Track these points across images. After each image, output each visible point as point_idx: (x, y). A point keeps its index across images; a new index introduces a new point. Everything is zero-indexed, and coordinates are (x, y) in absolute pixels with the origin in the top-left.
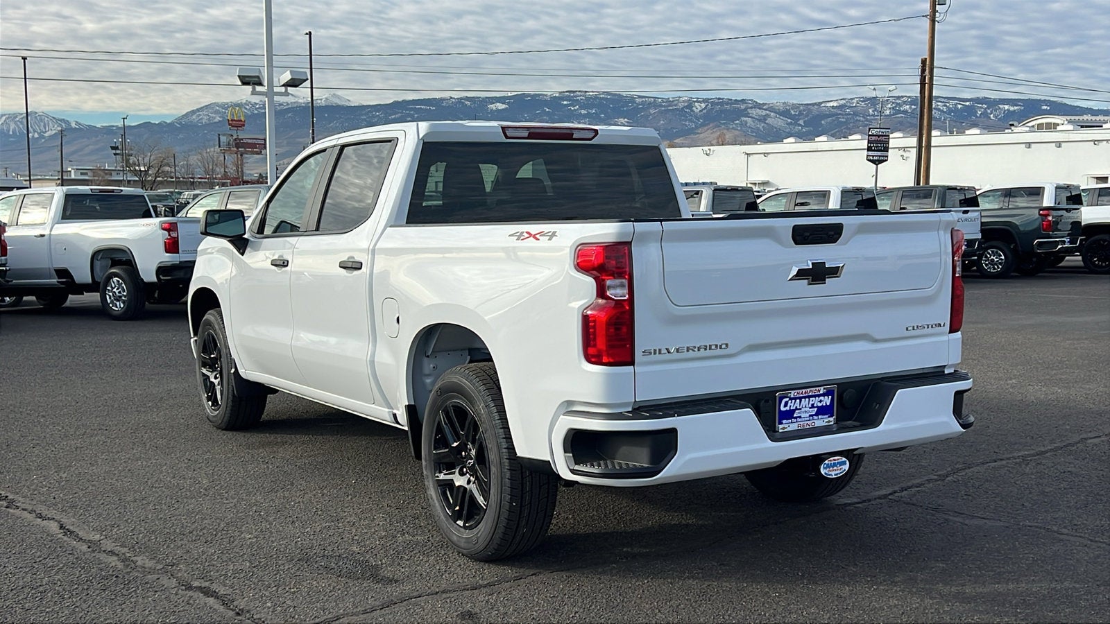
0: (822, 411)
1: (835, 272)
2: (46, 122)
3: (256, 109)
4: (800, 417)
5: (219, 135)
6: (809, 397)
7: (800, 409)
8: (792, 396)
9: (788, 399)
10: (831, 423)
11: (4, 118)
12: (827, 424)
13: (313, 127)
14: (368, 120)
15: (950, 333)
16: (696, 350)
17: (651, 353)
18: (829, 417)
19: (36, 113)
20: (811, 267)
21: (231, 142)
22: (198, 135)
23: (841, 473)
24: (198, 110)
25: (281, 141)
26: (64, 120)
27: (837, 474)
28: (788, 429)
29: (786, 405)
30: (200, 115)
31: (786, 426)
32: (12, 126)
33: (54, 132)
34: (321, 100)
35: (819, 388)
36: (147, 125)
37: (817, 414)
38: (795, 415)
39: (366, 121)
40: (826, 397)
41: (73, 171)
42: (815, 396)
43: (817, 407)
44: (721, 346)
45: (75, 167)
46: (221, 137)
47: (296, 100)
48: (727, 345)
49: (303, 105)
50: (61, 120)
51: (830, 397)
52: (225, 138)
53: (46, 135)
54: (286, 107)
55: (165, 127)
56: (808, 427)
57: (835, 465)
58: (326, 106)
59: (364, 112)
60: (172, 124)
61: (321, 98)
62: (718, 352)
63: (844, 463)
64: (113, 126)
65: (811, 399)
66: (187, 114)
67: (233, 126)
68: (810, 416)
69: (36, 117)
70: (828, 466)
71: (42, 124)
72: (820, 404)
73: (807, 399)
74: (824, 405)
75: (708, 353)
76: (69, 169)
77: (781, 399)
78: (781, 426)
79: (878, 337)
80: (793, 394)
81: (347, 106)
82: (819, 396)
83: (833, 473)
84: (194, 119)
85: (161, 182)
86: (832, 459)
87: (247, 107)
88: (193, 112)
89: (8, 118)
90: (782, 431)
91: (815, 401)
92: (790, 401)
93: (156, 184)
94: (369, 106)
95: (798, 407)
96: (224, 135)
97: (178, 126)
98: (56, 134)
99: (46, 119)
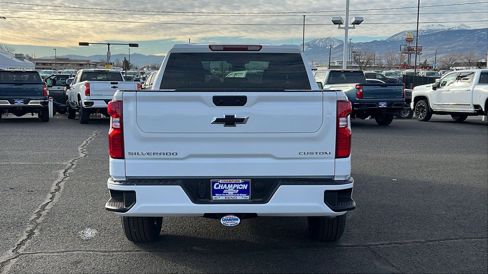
0: (241, 192)
1: (241, 121)
2: (334, 41)
3: (424, 33)
4: (228, 193)
5: (401, 45)
6: (233, 184)
7: (228, 189)
8: (221, 182)
9: (218, 184)
10: (247, 199)
11: (319, 40)
12: (245, 199)
13: (417, 41)
14: (478, 36)
15: (336, 158)
16: (159, 154)
17: (133, 154)
18: (247, 195)
19: (330, 38)
20: (225, 118)
21: (406, 49)
22: (397, 45)
23: (234, 224)
24: (398, 34)
25: (435, 47)
26: (341, 40)
27: (232, 225)
28: (219, 199)
29: (218, 186)
30: (398, 36)
31: (218, 197)
32: (321, 44)
33: (337, 46)
34: (456, 27)
35: (239, 180)
36: (375, 42)
37: (239, 193)
38: (224, 192)
39: (477, 36)
40: (244, 185)
41: (336, 62)
42: (237, 184)
43: (238, 189)
44: (173, 154)
45: (337, 61)
46: (401, 46)
47: (444, 28)
48: (176, 153)
49: (447, 30)
50: (340, 41)
51: (247, 185)
52: (403, 46)
53: (334, 47)
54: (439, 31)
55: (383, 42)
56: (232, 199)
57: (230, 220)
58: (458, 30)
59: (477, 33)
60: (386, 41)
61: (456, 26)
62: (172, 156)
63: (237, 220)
64: (361, 43)
65: (234, 185)
66: (392, 37)
67: (408, 41)
68: (234, 193)
69: (330, 39)
70: (225, 220)
71: (333, 42)
72: (240, 188)
73: (232, 185)
74: (243, 188)
75: (166, 156)
76: (335, 62)
77: (214, 183)
78: (214, 197)
79: (278, 157)
80: (221, 181)
81: (468, 30)
82: (240, 184)
83: (229, 224)
84: (396, 38)
85: (368, 67)
86: (228, 216)
87: (420, 32)
88: (395, 35)
89: (320, 40)
90: (214, 199)
91: (238, 186)
92: (220, 185)
93: (366, 68)
94: (480, 29)
95: (226, 188)
96: (403, 45)
97: (388, 41)
98: (338, 46)
99: (334, 40)
